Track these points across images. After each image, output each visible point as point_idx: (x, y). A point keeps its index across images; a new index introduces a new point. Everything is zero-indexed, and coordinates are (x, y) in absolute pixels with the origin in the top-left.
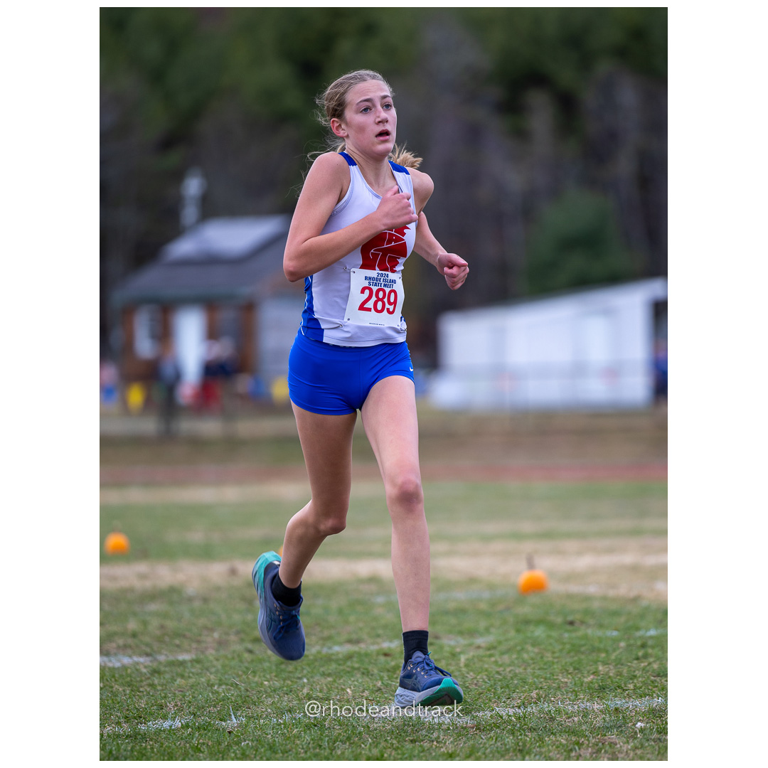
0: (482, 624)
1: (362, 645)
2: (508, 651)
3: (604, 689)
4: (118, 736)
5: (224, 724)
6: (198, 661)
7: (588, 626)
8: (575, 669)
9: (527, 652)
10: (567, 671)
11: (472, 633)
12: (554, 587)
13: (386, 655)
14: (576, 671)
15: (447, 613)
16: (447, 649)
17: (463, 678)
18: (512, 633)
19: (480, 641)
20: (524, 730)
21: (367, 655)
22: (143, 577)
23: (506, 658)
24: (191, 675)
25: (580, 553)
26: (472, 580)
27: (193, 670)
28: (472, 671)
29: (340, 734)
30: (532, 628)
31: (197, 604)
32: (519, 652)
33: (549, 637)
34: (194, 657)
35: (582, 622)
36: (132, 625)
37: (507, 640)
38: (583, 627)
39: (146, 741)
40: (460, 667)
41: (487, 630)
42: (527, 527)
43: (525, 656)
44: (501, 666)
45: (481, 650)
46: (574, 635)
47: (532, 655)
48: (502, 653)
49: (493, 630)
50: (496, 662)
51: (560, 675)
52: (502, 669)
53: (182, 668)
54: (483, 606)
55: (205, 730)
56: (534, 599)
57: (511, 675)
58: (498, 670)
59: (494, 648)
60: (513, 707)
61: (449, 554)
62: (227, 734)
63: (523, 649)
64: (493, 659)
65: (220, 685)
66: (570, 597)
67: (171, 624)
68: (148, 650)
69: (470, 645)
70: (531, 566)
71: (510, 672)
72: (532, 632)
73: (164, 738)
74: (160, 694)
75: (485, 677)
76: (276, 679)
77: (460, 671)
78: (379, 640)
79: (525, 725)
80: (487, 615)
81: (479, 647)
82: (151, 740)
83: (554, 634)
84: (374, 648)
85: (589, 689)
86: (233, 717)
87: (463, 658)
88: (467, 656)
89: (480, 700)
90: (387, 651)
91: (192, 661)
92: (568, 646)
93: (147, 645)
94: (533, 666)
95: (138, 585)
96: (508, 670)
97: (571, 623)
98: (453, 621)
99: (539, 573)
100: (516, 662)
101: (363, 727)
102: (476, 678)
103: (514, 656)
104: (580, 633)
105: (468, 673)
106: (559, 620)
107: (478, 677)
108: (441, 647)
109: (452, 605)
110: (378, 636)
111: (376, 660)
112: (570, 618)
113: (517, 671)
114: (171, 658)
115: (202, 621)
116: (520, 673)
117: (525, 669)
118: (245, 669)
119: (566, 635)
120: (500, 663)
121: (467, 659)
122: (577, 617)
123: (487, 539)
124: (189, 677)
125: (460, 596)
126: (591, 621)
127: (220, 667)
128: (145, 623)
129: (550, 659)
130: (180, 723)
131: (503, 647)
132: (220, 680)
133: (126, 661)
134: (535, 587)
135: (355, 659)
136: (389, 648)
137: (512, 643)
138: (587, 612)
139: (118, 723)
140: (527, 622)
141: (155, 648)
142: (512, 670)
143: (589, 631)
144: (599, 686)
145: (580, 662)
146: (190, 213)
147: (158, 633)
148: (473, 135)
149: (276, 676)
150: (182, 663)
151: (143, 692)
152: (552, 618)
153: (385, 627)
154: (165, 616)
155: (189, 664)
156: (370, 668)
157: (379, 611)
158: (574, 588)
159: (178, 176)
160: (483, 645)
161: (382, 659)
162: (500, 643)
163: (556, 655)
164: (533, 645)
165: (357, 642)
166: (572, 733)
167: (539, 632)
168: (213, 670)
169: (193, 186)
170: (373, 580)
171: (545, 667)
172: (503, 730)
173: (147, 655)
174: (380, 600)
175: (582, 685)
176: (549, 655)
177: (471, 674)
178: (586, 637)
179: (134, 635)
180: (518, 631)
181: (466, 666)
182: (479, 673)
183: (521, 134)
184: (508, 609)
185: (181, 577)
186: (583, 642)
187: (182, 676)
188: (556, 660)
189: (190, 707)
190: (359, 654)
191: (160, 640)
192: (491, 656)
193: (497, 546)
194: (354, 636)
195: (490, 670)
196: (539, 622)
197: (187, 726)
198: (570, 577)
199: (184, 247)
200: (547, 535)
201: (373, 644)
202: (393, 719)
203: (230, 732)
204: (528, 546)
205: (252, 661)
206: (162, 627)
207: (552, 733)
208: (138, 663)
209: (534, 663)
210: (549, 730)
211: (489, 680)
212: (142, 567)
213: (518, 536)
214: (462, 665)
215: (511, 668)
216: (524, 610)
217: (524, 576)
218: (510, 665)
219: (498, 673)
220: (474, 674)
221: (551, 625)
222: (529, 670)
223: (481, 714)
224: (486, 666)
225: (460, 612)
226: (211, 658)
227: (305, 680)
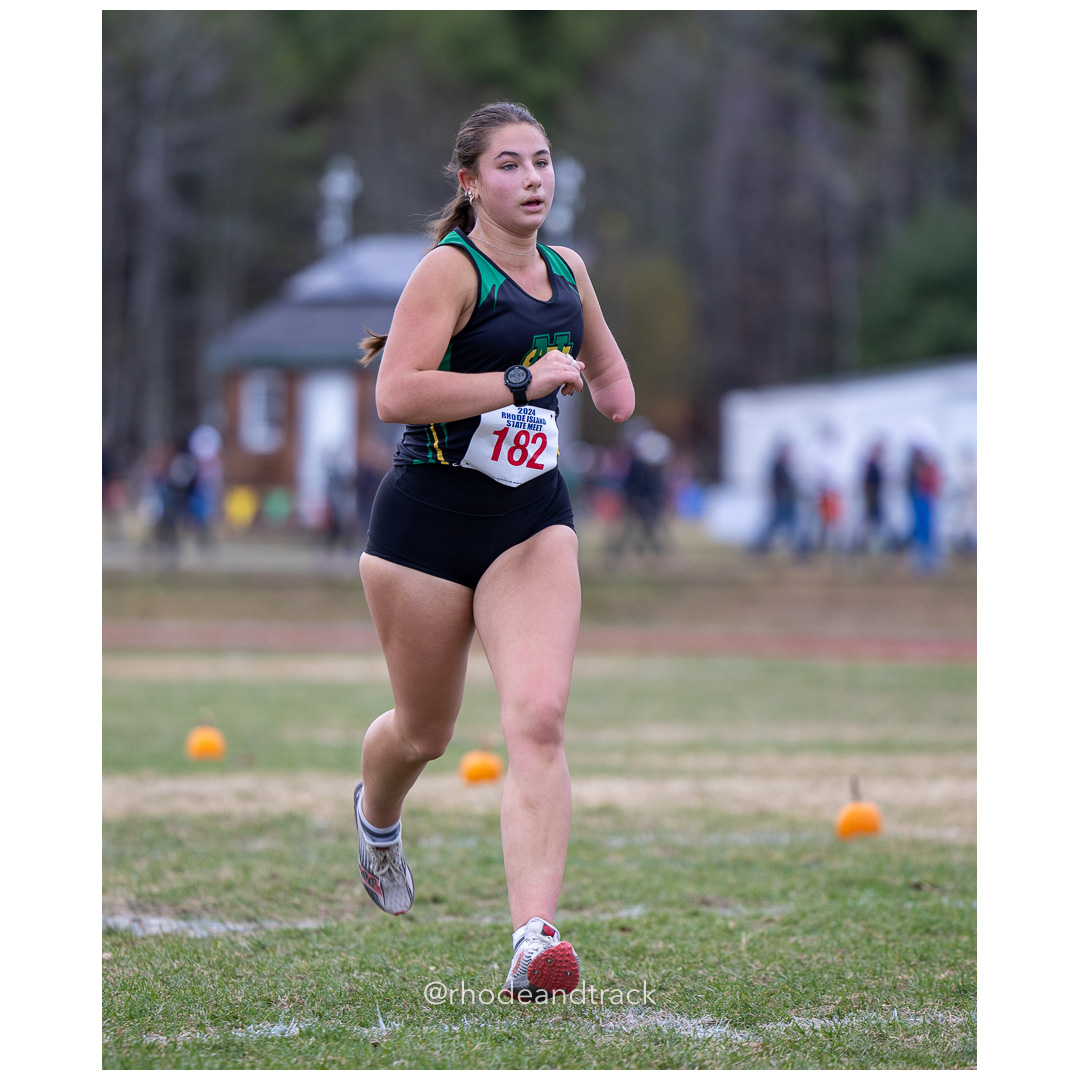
0: (777, 885)
1: (587, 914)
2: (816, 928)
3: (966, 992)
4: (200, 1046)
5: (366, 1031)
6: (327, 932)
7: (943, 892)
8: (922, 959)
9: (847, 931)
10: (908, 962)
11: (759, 898)
12: (890, 828)
13: (623, 929)
14: (923, 963)
15: (721, 865)
16: (719, 922)
17: (744, 969)
18: (824, 900)
19: (774, 911)
20: (837, 1054)
21: (593, 928)
22: (245, 796)
23: (813, 940)
24: (317, 953)
25: (934, 776)
26: (763, 815)
27: (320, 946)
28: (758, 958)
29: (547, 1052)
30: (855, 892)
31: (330, 841)
32: (833, 931)
33: (880, 906)
34: (323, 926)
35: (934, 886)
36: (227, 872)
37: (814, 911)
38: (936, 893)
39: (244, 1055)
40: (741, 952)
41: (784, 894)
42: (852, 733)
43: (843, 936)
44: (804, 951)
45: (772, 925)
46: (920, 905)
47: (853, 934)
48: (807, 932)
49: (793, 894)
50: (796, 944)
51: (898, 968)
52: (805, 956)
53: (303, 942)
54: (779, 856)
55: (336, 1040)
56: (859, 847)
57: (819, 966)
58: (798, 957)
59: (796, 923)
60: (821, 1017)
61: (729, 772)
62: (370, 1048)
63: (839, 925)
64: (792, 940)
65: (362, 970)
66: (916, 844)
67: (287, 873)
68: (251, 912)
69: (757, 917)
70: (856, 794)
71: (818, 961)
72: (855, 899)
73: (273, 1051)
74: (268, 983)
75: (778, 968)
76: (450, 963)
77: (740, 958)
78: (614, 906)
79: (840, 1045)
80: (785, 870)
81: (769, 921)
82: (252, 1053)
83: (889, 903)
84: (607, 918)
85: (942, 992)
86: (381, 1021)
87: (744, 939)
88: (750, 936)
89: (770, 1005)
90: (624, 923)
91: (318, 932)
92: (910, 922)
93: (249, 904)
94: (854, 953)
95: (238, 809)
96: (815, 958)
97: (918, 887)
98: (731, 879)
99: (868, 807)
100: (828, 946)
101: (585, 1041)
102: (764, 969)
103: (826, 937)
104: (930, 904)
105: (752, 962)
106: (899, 881)
107: (768, 968)
108: (711, 919)
109: (730, 855)
110: (612, 898)
111: (608, 938)
112: (915, 879)
113: (830, 961)
114: (286, 926)
115: (336, 870)
116: (834, 964)
117: (842, 957)
118: (402, 947)
119: (909, 905)
120: (803, 947)
121: (752, 940)
122: (928, 877)
123: (788, 750)
124: (314, 956)
125: (743, 840)
126: (949, 885)
127: (362, 942)
128: (247, 870)
129: (882, 943)
130: (297, 1029)
131: (809, 922)
132: (362, 963)
133: (216, 928)
134: (861, 829)
135: (574, 935)
136: (629, 918)
137: (823, 916)
138: (942, 870)
139: (201, 1026)
140: (847, 883)
141: (262, 910)
142: (822, 958)
143: (945, 901)
144: (958, 987)
145: (928, 948)
146: (334, 227)
147: (268, 886)
148: (784, 113)
149: (450, 959)
150: (303, 935)
151: (241, 977)
152: (884, 878)
153: (624, 885)
154: (280, 860)
155: (315, 936)
156: (598, 949)
157: (613, 860)
158: (922, 832)
159: (316, 168)
160: (777, 918)
161: (618, 935)
162: (804, 915)
163: (890, 937)
164: (856, 920)
165: (581, 907)
166: (914, 1059)
167: (866, 899)
168: (352, 946)
169: (340, 184)
170: (606, 810)
171: (874, 955)
172: (805, 1052)
173: (249, 919)
174: (617, 842)
175: (931, 985)
176: (880, 936)
177: (758, 963)
178: (939, 909)
179: (229, 887)
180: (833, 897)
181: (749, 949)
182: (770, 962)
183: (860, 114)
184: (818, 861)
185: (305, 798)
186: (934, 918)
187: (303, 955)
188: (891, 945)
189: (313, 1005)
190: (581, 927)
191: (270, 897)
192: (790, 934)
193: (803, 762)
194: (575, 899)
195: (785, 957)
196: (866, 884)
197: (309, 1034)
198: (917, 814)
199: (321, 280)
200: (884, 747)
201: (604, 911)
202: (633, 1031)
203: (375, 1045)
204: (853, 763)
205: (413, 934)
206: (274, 876)
207: (882, 1059)
208: (235, 933)
209: (856, 948)
210: (878, 1054)
211: (785, 973)
212: (244, 782)
213: (838, 748)
214: (743, 948)
215: (819, 955)
216: (844, 864)
217: (846, 811)
218: (818, 951)
219: (799, 961)
220: (762, 962)
221: (886, 890)
222: (848, 959)
223: (770, 1026)
224: (781, 951)
225: (742, 865)
226: (349, 928)
227: (496, 966)
